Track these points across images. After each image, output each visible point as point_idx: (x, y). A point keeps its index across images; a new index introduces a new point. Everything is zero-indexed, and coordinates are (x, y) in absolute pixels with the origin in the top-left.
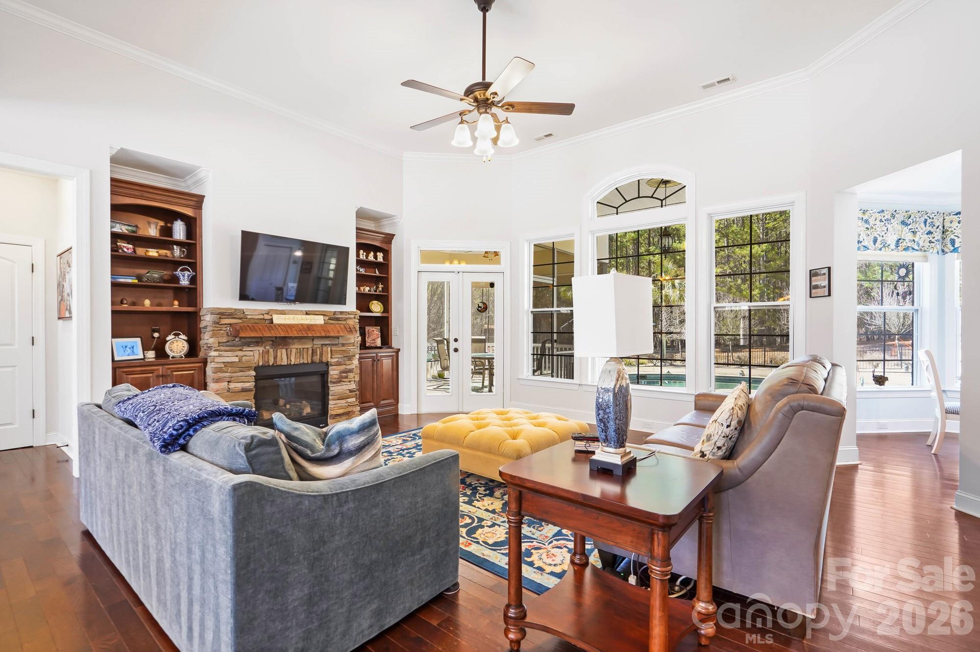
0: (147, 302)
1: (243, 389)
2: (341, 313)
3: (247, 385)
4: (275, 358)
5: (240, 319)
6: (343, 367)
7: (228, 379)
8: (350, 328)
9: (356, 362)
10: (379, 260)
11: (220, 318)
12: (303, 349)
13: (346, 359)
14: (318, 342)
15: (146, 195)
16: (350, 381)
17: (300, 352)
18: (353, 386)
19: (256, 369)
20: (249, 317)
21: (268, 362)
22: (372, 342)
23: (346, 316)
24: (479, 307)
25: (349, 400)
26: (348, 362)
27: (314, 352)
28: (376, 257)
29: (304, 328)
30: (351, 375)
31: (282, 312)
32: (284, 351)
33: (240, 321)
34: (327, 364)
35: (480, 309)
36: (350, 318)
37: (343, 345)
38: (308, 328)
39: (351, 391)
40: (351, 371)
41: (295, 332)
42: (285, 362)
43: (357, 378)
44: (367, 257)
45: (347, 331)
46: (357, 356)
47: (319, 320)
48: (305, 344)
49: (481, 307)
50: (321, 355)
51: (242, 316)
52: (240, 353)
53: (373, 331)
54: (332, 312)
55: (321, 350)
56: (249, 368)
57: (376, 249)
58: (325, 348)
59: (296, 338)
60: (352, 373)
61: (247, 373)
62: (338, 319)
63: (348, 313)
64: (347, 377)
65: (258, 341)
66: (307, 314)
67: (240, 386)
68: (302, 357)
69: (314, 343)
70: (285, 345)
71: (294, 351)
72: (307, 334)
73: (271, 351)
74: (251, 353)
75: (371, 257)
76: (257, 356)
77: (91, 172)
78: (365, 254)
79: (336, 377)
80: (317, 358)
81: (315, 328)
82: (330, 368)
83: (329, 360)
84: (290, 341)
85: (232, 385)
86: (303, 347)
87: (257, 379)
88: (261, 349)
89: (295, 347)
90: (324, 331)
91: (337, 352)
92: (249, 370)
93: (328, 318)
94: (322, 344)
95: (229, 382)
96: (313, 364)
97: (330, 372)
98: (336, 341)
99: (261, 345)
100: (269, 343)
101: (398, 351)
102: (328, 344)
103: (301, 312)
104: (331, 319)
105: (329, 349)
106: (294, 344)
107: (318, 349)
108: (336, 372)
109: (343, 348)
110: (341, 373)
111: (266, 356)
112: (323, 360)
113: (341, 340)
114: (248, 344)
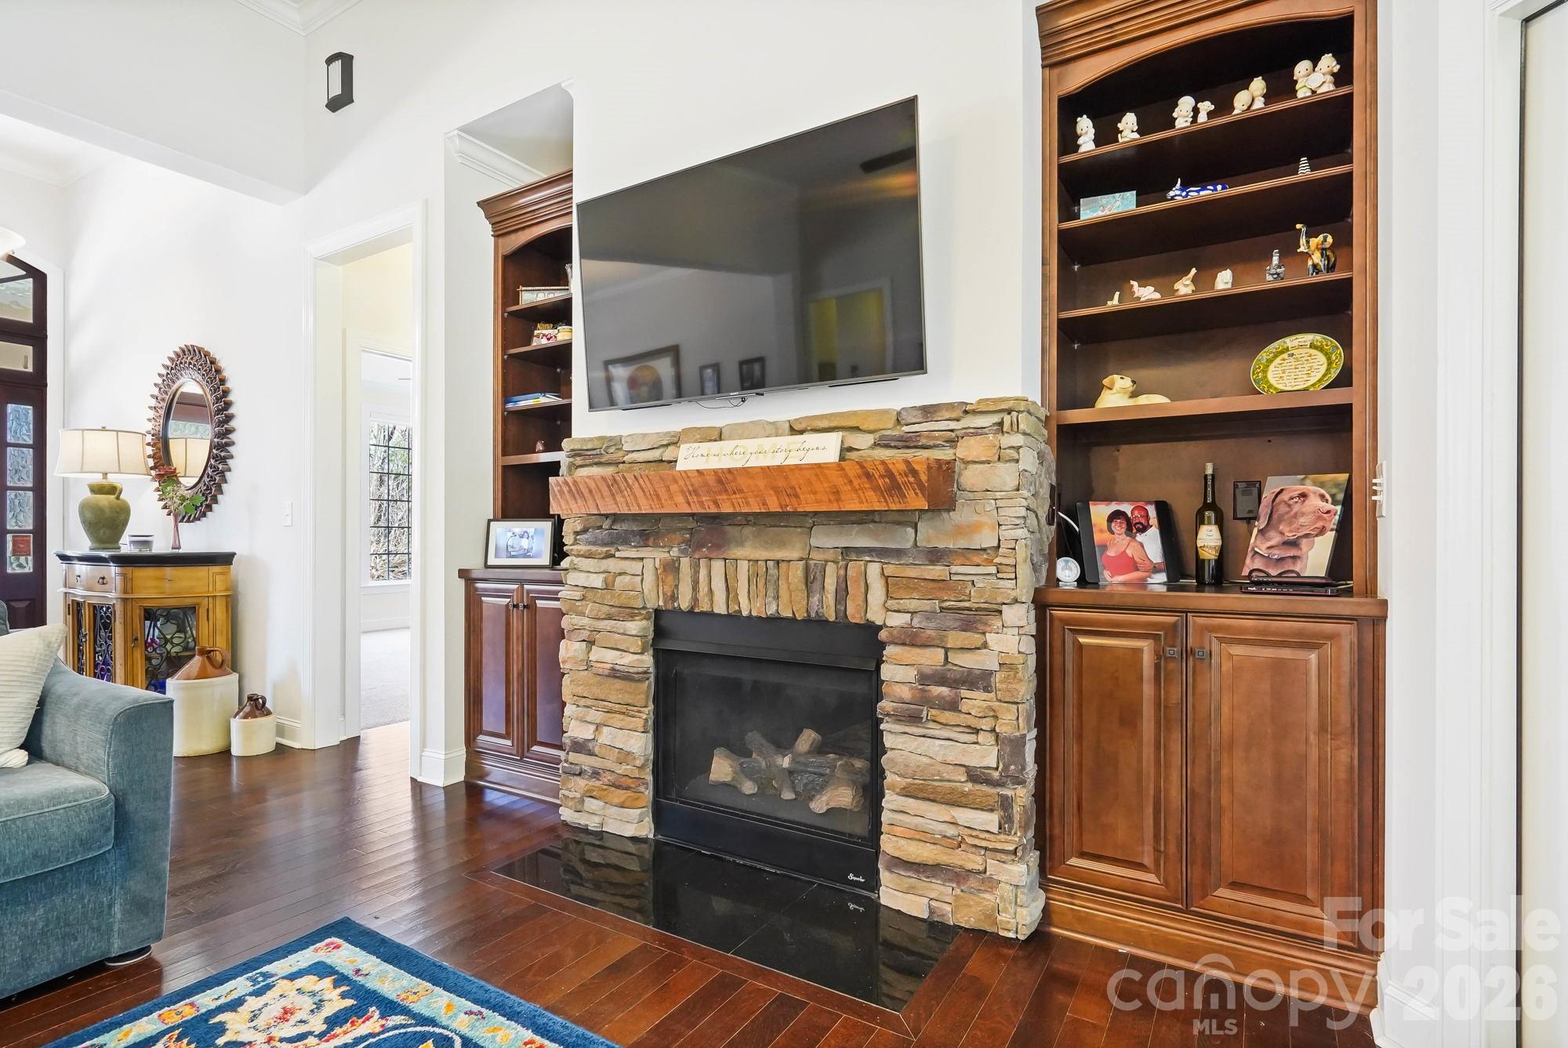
1: (613, 669)
2: (928, 412)
3: (626, 661)
4: (696, 587)
5: (614, 464)
6: (932, 658)
7: (585, 634)
8: (890, 474)
9: (1011, 643)
12: (778, 562)
13: (950, 620)
14: (826, 540)
16: (984, 733)
17: (767, 577)
18: (986, 756)
19: (655, 618)
20: (631, 457)
21: (674, 598)
22: (1277, 554)
23: (953, 425)
25: (964, 816)
26: (955, 639)
27: (811, 579)
29: (706, 484)
30: (975, 701)
31: (711, 435)
32: (718, 566)
33: (611, 471)
34: (872, 629)
36: (978, 432)
37: (935, 556)
38: (720, 481)
39: (975, 776)
40: (980, 680)
41: (680, 499)
42: (720, 608)
45: (876, 489)
46: (1021, 615)
47: (824, 449)
48: (782, 544)
50: (842, 593)
51: (616, 456)
52: (612, 565)
53: (1303, 496)
54: (886, 412)
55: (842, 572)
56: (635, 613)
58: (854, 568)
60: (987, 689)
62: (908, 442)
63: (967, 411)
64: (953, 706)
65: (650, 532)
66: (794, 428)
67: (611, 656)
68: (771, 593)
69: (814, 542)
70: (718, 544)
71: (743, 566)
72: (716, 503)
73: (685, 562)
74: (636, 567)
75: (1252, 104)
76: (650, 578)
77: (426, 202)
79: (905, 693)
80: (827, 606)
81: (742, 482)
82: (890, 651)
83: (876, 616)
84: (734, 530)
85: (597, 654)
86: (773, 555)
87: (656, 647)
88: (659, 556)
89: (748, 552)
90: (777, 491)
91: (913, 585)
92: (632, 617)
93: (869, 439)
94: (846, 551)
95: (591, 643)
96: (816, 623)
97: (887, 672)
98: (904, 538)
99: (656, 546)
100: (678, 536)
101: (1377, 621)
102: (869, 551)
103: (773, 429)
104: (883, 443)
105: (874, 570)
106: (741, 543)
107: (831, 569)
108: (911, 674)
109: (937, 571)
110: (925, 679)
111: (670, 579)
112: (854, 616)
113: (929, 534)
114: (623, 540)
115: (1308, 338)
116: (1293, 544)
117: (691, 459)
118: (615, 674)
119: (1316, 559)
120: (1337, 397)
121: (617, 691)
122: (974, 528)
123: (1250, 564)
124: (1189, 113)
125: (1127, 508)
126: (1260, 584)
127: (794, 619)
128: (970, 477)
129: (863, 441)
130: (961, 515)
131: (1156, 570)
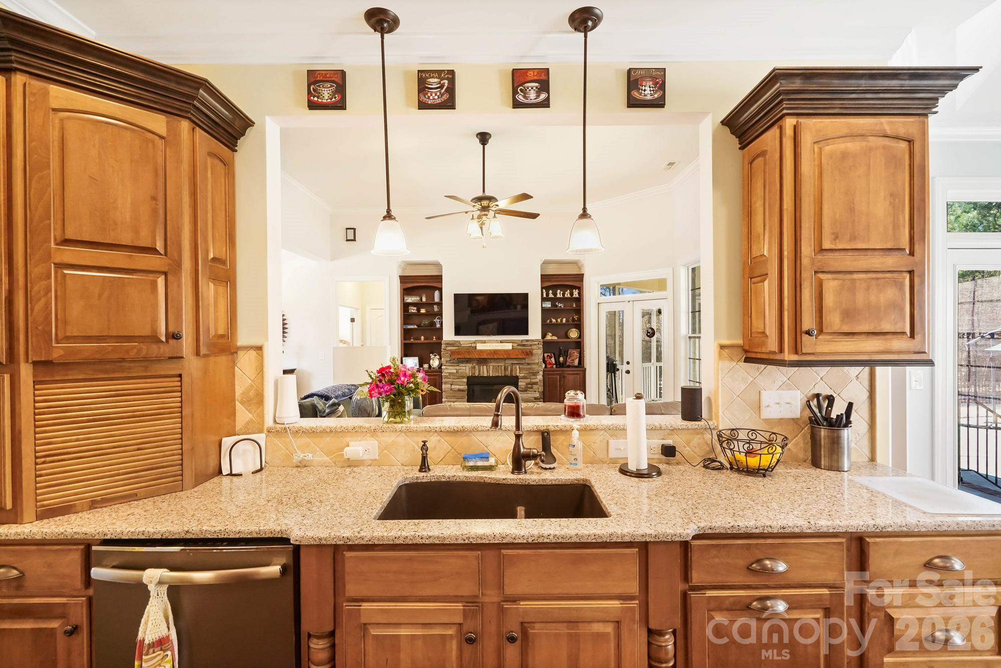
0: (422, 338)
2: (527, 341)
3: (462, 387)
4: (479, 371)
5: (458, 346)
6: (529, 380)
7: (451, 383)
8: (527, 352)
9: (540, 377)
10: (574, 296)
11: (446, 346)
12: (498, 366)
13: (531, 374)
14: (509, 362)
15: (417, 280)
16: (535, 391)
17: (496, 369)
19: (468, 378)
20: (462, 345)
21: (475, 374)
22: (571, 362)
23: (532, 343)
24: (648, 332)
26: (532, 377)
27: (505, 369)
28: (572, 294)
30: (535, 387)
31: (484, 342)
32: (485, 367)
33: (457, 348)
34: (517, 377)
35: (649, 334)
36: (535, 345)
37: (529, 364)
40: (536, 383)
42: (485, 375)
43: (541, 389)
44: (564, 295)
45: (518, 353)
46: (541, 373)
47: (509, 346)
48: (499, 363)
49: (649, 333)
50: (511, 371)
51: (459, 345)
52: (457, 368)
53: (574, 353)
54: (520, 340)
55: (511, 367)
56: (463, 377)
57: (572, 288)
58: (514, 366)
59: (492, 359)
61: (461, 380)
62: (524, 345)
63: (533, 341)
64: (532, 388)
65: (468, 361)
66: (501, 342)
67: (457, 387)
68: (497, 372)
69: (506, 362)
70: (485, 363)
71: (491, 367)
72: (494, 356)
73: (477, 366)
74: (464, 368)
75: (567, 294)
76: (468, 370)
77: (390, 276)
78: (562, 292)
79: (523, 387)
80: (508, 373)
81: (499, 352)
82: (520, 380)
83: (518, 374)
84: (489, 360)
85: (453, 387)
86: (498, 365)
87: (468, 384)
88: (470, 365)
89: (492, 365)
90: (506, 354)
91: (524, 369)
92: (463, 378)
93: (516, 344)
94: (512, 364)
95: (451, 385)
96: (506, 376)
97: (520, 384)
98: (523, 361)
99: (470, 363)
100: (475, 361)
101: (585, 371)
102: (517, 364)
103: (497, 341)
104: (518, 345)
105: (518, 367)
106: (491, 363)
107: (509, 367)
108: (524, 384)
109: (529, 366)
110: (527, 384)
111: (473, 370)
112: (514, 374)
113: (527, 361)
114: (462, 362)
115: (575, 329)
116: (573, 360)
117: (480, 347)
118: (459, 390)
119: (576, 362)
120: (579, 340)
121: (460, 394)
122: (534, 360)
123: (568, 364)
124: (559, 294)
125: (549, 354)
126: (569, 366)
127: (501, 376)
128: (534, 352)
129: (515, 345)
130: (533, 358)
131: (554, 364)
